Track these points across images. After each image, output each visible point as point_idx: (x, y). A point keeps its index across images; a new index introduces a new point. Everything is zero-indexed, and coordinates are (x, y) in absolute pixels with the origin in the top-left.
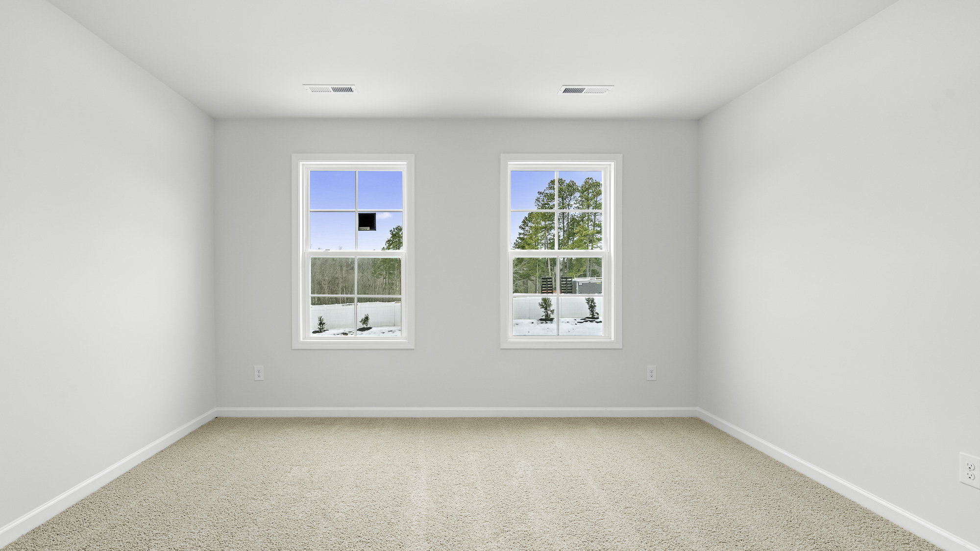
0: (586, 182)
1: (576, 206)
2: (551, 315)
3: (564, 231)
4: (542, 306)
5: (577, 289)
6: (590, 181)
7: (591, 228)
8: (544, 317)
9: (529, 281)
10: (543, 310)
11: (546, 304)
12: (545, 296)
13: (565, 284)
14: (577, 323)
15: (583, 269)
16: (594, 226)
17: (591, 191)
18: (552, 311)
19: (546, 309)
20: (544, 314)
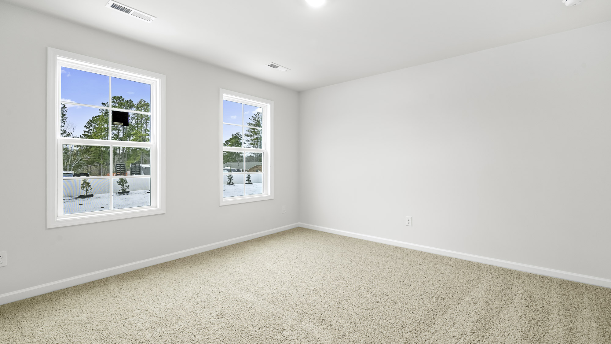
0: (140, 102)
1: (132, 116)
2: (127, 189)
3: (123, 132)
4: (120, 183)
5: (142, 171)
6: (143, 102)
7: (144, 132)
8: (121, 191)
9: (92, 166)
10: (120, 186)
11: (122, 183)
12: (122, 177)
13: (135, 168)
14: (146, 193)
15: (138, 158)
16: (146, 131)
17: (144, 108)
18: (128, 187)
19: (123, 185)
20: (121, 189)
